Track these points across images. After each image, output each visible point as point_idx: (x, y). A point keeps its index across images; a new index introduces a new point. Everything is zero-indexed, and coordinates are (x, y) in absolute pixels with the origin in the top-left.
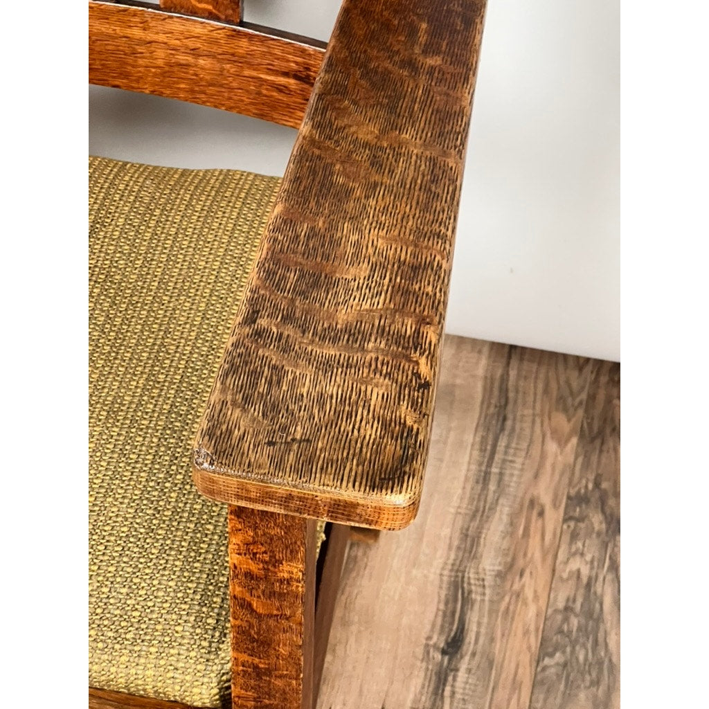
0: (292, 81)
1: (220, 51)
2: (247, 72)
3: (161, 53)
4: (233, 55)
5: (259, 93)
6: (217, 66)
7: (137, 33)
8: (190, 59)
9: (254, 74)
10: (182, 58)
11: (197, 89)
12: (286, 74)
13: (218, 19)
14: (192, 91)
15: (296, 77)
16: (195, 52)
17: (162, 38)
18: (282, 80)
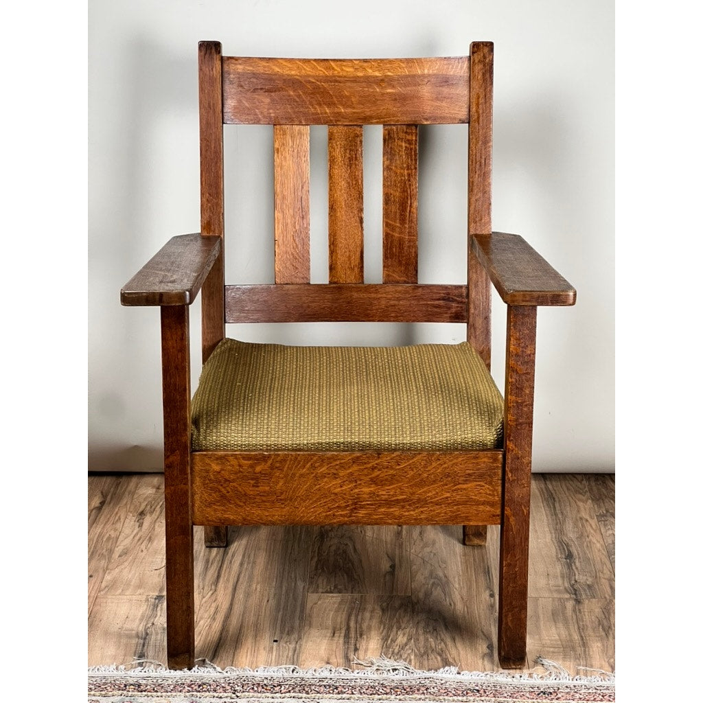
0: (441, 301)
1: (410, 296)
2: (421, 303)
3: (383, 302)
4: (415, 296)
5: (427, 311)
6: (408, 303)
7: (373, 295)
8: (396, 302)
9: (425, 302)
10: (392, 302)
11: (399, 315)
12: (439, 300)
13: (408, 283)
14: (397, 317)
15: (444, 300)
16: (398, 299)
17: (384, 295)
18: (437, 302)
